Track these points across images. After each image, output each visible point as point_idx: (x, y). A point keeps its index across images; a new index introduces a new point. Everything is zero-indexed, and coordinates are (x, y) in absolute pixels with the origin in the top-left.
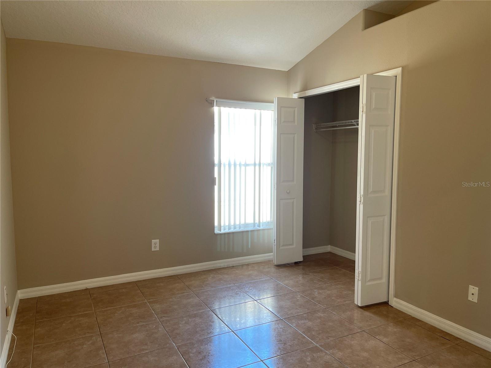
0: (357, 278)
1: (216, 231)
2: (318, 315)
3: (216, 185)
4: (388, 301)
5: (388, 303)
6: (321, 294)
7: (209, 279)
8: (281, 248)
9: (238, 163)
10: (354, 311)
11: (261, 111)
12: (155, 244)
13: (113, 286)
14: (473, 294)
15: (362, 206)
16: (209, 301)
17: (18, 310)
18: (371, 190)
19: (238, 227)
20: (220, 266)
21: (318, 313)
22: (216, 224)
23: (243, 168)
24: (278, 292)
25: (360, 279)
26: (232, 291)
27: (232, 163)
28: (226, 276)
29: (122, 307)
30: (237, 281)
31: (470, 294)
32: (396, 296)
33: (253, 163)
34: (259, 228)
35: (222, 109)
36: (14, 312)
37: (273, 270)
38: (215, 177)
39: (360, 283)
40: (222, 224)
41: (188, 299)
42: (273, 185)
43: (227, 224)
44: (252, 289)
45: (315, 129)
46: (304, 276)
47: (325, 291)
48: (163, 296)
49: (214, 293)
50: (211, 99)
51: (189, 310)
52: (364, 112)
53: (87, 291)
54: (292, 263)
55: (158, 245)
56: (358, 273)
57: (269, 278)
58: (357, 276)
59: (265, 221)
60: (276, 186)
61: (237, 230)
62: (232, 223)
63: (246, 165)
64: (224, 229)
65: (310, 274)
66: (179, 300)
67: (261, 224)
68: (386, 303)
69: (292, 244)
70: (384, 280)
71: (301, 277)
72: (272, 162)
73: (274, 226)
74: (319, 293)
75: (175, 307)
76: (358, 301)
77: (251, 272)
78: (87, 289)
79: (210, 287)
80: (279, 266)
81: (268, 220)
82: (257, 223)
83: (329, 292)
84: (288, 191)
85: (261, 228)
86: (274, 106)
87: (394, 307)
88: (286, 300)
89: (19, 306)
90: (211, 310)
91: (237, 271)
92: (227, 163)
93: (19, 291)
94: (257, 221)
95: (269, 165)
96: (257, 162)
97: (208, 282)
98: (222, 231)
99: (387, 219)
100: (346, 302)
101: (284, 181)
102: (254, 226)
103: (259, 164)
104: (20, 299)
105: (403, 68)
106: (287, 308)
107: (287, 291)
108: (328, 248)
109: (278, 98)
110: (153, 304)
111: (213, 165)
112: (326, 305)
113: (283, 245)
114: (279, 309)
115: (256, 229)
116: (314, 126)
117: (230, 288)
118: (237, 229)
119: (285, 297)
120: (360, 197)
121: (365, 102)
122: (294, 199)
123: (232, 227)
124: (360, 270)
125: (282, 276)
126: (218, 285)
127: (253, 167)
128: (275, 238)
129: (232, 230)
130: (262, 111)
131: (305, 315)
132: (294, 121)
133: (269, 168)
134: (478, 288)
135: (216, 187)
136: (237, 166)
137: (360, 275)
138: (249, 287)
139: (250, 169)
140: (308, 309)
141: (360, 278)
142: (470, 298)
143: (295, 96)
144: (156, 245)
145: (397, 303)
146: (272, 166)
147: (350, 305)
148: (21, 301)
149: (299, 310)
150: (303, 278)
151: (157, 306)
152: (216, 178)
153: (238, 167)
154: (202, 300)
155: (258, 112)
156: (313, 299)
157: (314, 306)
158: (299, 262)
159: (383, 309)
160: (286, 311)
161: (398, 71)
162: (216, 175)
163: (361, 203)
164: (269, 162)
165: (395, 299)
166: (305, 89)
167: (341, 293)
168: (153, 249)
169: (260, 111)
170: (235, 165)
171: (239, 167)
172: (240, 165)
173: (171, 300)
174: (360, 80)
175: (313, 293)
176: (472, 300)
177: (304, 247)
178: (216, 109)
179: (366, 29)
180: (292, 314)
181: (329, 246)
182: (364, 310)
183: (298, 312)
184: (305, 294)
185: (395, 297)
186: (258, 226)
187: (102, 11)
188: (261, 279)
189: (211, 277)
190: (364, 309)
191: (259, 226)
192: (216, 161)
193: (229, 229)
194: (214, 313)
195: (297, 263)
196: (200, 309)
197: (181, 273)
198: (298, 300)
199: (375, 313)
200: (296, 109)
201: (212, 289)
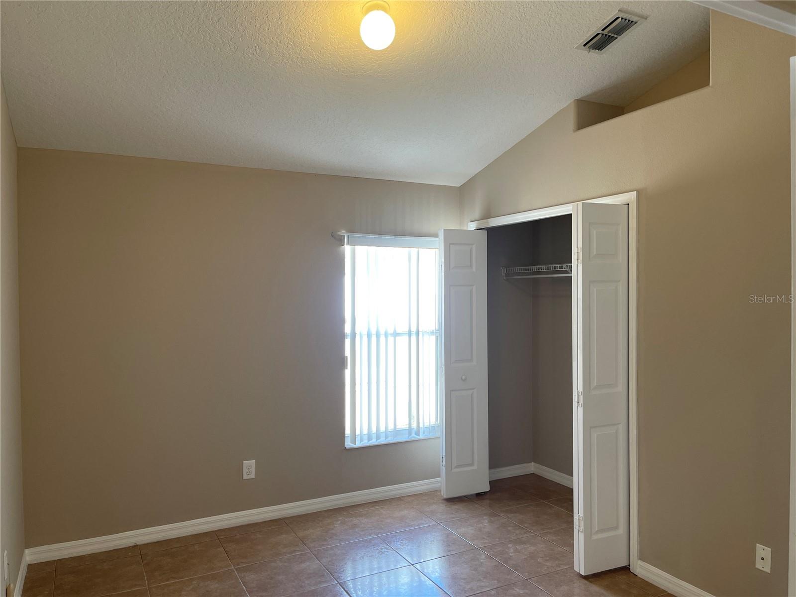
0: (577, 527)
1: (349, 444)
2: (515, 592)
3: (347, 369)
4: (629, 565)
5: (629, 569)
6: (519, 552)
7: (336, 525)
8: (454, 470)
9: (382, 332)
10: (574, 583)
11: (418, 251)
12: (249, 467)
13: (178, 540)
14: (763, 559)
15: (581, 410)
16: (336, 566)
17: (25, 583)
18: (595, 383)
19: (383, 435)
20: (354, 502)
21: (514, 588)
22: (348, 431)
23: (391, 339)
24: (450, 549)
25: (581, 530)
26: (373, 547)
27: (374, 332)
28: (364, 520)
29: (192, 580)
30: (381, 529)
31: (758, 559)
32: (642, 557)
33: (407, 330)
34: (418, 437)
35: (358, 248)
36: (18, 589)
37: (441, 508)
38: (346, 355)
39: (582, 536)
40: (358, 432)
41: (301, 562)
42: (440, 368)
43: (365, 431)
44: (407, 544)
45: (505, 275)
46: (492, 519)
47: (526, 547)
48: (260, 558)
49: (344, 551)
50: (339, 233)
51: (303, 584)
52: (580, 261)
53: (136, 549)
54: (472, 495)
55: (253, 469)
56: (579, 519)
57: (434, 523)
58: (577, 524)
59: (427, 424)
60: (444, 368)
61: (382, 441)
62: (374, 430)
63: (396, 334)
64: (361, 440)
65: (502, 515)
66: (286, 564)
67: (421, 431)
68: (626, 569)
69: (472, 464)
70: (622, 531)
71: (487, 521)
72: (437, 328)
73: (441, 433)
74: (516, 551)
75: (280, 577)
76: (581, 567)
77: (405, 512)
78: (136, 546)
79: (338, 541)
80: (451, 501)
81: (432, 423)
82: (415, 428)
83: (532, 549)
84: (464, 377)
85: (421, 437)
86: (440, 241)
87: (639, 576)
88: (463, 564)
89: (26, 577)
90: (339, 584)
91: (382, 511)
92: (365, 333)
93: (27, 551)
94: (414, 425)
95: (432, 333)
96: (414, 330)
97: (333, 531)
98: (358, 444)
99: (622, 428)
100: (560, 567)
101: (456, 361)
102: (410, 433)
103: (416, 333)
104: (29, 563)
105: (639, 193)
106: (464, 579)
107: (464, 547)
108: (531, 468)
109: (444, 230)
110: (245, 573)
111: (343, 336)
112: (527, 574)
113: (457, 467)
114: (450, 582)
115: (413, 439)
116: (503, 271)
117: (370, 541)
118: (381, 439)
119: (460, 558)
120: (578, 395)
121: (580, 245)
122: (474, 389)
123: (374, 436)
124: (582, 514)
125: (456, 519)
126: (351, 537)
127: (406, 338)
128: (444, 454)
129: (374, 442)
130: (420, 249)
131: (493, 592)
132: (471, 265)
133: (433, 338)
134: (770, 549)
135: (348, 373)
136: (381, 336)
137: (582, 523)
138: (402, 540)
139: (403, 341)
140: (497, 580)
141: (582, 528)
142: (759, 565)
143: (472, 226)
144: (249, 469)
145: (644, 570)
146: (438, 335)
147: (567, 573)
148: (30, 567)
149: (483, 582)
150: (491, 522)
151: (251, 577)
152: (347, 357)
153: (382, 339)
154: (325, 564)
155: (414, 251)
156: (506, 562)
157: (508, 575)
158: (484, 492)
159: (622, 578)
160: (461, 584)
161: (631, 197)
162: (348, 352)
163: (580, 406)
164: (434, 329)
165: (640, 562)
166: (487, 215)
167: (552, 550)
168: (245, 477)
169: (417, 249)
170: (378, 335)
171: (385, 338)
172: (386, 335)
173: (273, 564)
174: (571, 207)
175: (507, 550)
176: (762, 569)
177: (491, 467)
178: (347, 249)
179: (579, 129)
180: (471, 589)
181: (533, 463)
182: (591, 582)
183: (482, 587)
184: (494, 552)
185: (640, 559)
186: (416, 434)
187: (170, 109)
188: (421, 524)
189: (339, 522)
190: (590, 579)
191: (418, 433)
192: (348, 329)
193: (369, 439)
194: (344, 589)
195: (479, 495)
196: (320, 582)
197: (291, 515)
198: (482, 563)
199: (608, 588)
200: (474, 247)
201: (342, 544)
